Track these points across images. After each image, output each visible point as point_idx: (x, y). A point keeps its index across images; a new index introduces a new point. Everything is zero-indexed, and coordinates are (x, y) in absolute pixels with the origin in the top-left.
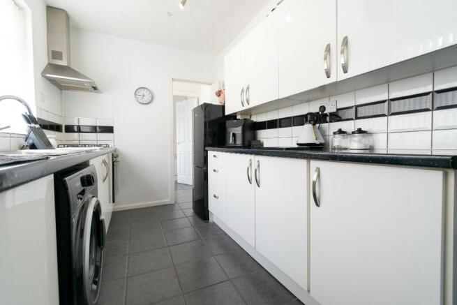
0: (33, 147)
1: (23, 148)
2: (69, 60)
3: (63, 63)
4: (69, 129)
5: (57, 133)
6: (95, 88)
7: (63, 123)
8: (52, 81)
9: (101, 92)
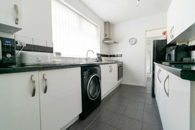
0: (98, 61)
1: (96, 62)
2: (109, 36)
3: (108, 37)
4: (111, 56)
5: (108, 57)
6: (115, 43)
7: (109, 54)
8: (105, 43)
9: (118, 43)
